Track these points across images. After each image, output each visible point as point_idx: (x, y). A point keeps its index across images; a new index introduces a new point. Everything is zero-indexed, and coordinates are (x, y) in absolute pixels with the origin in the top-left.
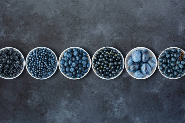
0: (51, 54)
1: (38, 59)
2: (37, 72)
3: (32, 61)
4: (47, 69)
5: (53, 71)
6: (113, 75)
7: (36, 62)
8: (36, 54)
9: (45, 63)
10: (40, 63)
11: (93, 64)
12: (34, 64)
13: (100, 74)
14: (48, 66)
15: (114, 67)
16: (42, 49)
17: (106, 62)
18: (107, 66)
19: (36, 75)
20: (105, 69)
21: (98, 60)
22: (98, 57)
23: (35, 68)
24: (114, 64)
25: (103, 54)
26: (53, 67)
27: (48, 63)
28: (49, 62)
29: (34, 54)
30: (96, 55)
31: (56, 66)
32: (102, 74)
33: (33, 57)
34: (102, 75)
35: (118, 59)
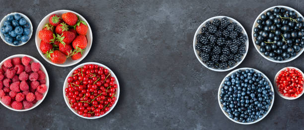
0: (263, 80)
1: (239, 88)
2: (238, 111)
3: (229, 93)
4: (255, 106)
5: (265, 110)
6: (288, 55)
7: (237, 93)
8: (236, 80)
9: (252, 95)
10: (244, 96)
11: (254, 36)
12: (233, 97)
13: (266, 53)
14: (258, 100)
15: (291, 42)
16: (247, 71)
17: (277, 32)
18: (278, 39)
19: (237, 117)
20: (276, 44)
21: (262, 30)
22: (263, 23)
23: (234, 105)
24: (291, 35)
25: (271, 18)
26: (265, 103)
27: (256, 97)
28: (259, 95)
29: (233, 81)
30: (259, 20)
31: (271, 101)
32: (269, 53)
33: (231, 85)
34: (271, 55)
35: (297, 27)
